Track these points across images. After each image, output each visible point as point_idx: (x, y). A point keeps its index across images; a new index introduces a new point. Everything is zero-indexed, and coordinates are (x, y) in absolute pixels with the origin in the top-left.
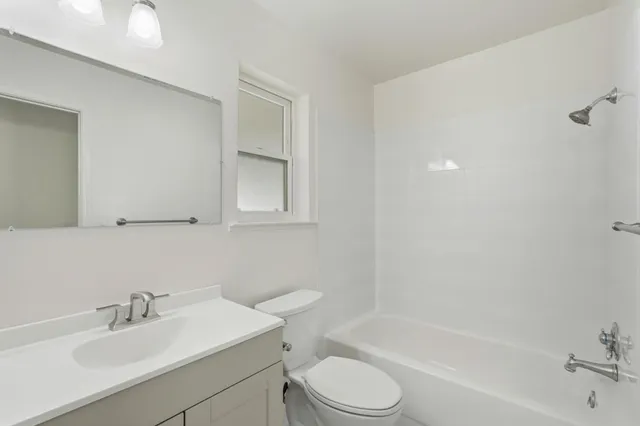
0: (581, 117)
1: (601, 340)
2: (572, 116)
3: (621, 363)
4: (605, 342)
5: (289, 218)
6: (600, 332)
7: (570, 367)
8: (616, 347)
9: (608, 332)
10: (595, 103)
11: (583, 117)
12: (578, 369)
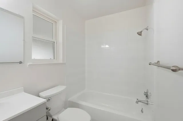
0: (140, 34)
1: (144, 94)
2: (138, 33)
3: (149, 100)
4: (145, 95)
5: (55, 62)
6: (144, 92)
7: (137, 102)
8: (148, 96)
9: (146, 92)
10: (143, 30)
11: (140, 33)
12: (139, 102)
